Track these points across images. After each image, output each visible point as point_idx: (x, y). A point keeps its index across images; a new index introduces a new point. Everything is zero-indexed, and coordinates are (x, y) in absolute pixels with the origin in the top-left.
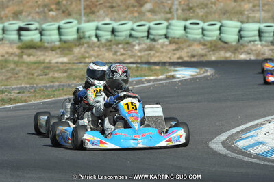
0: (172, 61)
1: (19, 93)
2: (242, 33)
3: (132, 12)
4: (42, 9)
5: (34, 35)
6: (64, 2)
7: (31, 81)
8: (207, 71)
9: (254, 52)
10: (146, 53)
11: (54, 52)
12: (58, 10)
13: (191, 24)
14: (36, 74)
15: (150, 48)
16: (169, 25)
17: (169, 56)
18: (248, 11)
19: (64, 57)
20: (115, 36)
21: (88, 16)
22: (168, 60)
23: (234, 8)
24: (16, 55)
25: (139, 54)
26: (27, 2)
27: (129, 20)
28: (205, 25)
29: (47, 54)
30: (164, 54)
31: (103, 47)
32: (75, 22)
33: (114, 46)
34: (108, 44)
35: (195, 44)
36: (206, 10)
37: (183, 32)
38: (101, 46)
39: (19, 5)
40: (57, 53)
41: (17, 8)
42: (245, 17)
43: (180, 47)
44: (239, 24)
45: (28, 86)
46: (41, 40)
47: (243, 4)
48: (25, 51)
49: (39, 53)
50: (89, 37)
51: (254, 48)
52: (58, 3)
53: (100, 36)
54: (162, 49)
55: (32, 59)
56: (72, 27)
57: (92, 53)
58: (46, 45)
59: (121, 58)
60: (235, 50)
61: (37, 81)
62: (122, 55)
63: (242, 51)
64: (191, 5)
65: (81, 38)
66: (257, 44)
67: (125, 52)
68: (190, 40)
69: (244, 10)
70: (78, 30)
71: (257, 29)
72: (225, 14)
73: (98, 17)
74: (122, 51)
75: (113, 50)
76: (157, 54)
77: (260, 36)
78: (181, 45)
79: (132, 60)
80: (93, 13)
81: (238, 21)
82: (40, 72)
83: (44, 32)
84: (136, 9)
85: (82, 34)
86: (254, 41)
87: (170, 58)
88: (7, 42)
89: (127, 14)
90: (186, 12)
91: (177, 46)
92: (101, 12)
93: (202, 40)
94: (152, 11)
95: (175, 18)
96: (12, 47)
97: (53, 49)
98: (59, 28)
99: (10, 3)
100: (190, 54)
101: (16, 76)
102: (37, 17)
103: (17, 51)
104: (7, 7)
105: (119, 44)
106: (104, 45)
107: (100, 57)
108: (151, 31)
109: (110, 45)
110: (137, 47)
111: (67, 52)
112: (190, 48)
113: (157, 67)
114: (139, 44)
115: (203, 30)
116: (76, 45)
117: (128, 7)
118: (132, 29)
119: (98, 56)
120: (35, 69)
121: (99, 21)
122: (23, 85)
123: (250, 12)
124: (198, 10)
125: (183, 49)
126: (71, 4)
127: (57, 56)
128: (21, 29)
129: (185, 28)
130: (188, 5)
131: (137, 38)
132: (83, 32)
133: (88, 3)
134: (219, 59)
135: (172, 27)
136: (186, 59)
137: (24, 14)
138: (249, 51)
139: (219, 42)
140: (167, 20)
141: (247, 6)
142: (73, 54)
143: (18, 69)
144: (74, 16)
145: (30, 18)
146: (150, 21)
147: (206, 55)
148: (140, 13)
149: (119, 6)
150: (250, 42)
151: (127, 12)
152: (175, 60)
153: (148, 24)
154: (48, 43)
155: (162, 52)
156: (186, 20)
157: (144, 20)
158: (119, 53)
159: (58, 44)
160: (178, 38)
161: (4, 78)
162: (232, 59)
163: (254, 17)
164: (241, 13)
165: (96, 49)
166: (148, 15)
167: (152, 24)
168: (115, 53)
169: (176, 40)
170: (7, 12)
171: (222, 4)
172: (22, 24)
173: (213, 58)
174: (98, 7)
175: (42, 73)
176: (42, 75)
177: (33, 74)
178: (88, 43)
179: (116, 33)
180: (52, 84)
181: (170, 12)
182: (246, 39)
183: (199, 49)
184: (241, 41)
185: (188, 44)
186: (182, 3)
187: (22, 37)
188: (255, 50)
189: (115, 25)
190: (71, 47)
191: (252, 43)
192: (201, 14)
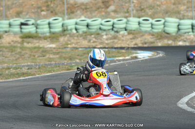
0: (130, 46)
1: (28, 69)
2: (180, 26)
3: (100, 12)
4: (36, 10)
5: (31, 28)
6: (52, 5)
7: (34, 61)
8: (159, 53)
9: (189, 40)
10: (112, 41)
11: (46, 41)
12: (48, 10)
13: (144, 20)
14: (37, 56)
15: (115, 38)
16: (128, 21)
17: (128, 43)
18: (183, 11)
19: (53, 44)
20: (89, 29)
21: (69, 14)
22: (127, 46)
23: (173, 9)
24: (19, 43)
25: (106, 42)
26: (26, 5)
27: (99, 17)
28: (153, 21)
29: (41, 42)
30: (124, 42)
31: (81, 37)
32: (60, 19)
33: (88, 36)
34: (84, 35)
35: (146, 35)
36: (153, 10)
37: (138, 26)
38: (79, 36)
39: (19, 7)
40: (48, 41)
41: (18, 9)
42: (181, 15)
43: (135, 37)
44: (177, 20)
45: (33, 64)
46: (36, 32)
47: (179, 6)
48: (25, 40)
49: (35, 41)
50: (71, 30)
51: (188, 37)
52: (48, 6)
53: (79, 29)
54: (122, 38)
55: (30, 45)
56: (58, 23)
57: (73, 41)
58: (40, 35)
59: (94, 45)
60: (175, 39)
61: (39, 61)
62: (94, 42)
63: (180, 39)
64: (142, 7)
65: (65, 31)
66: (191, 35)
67: (96, 40)
68: (143, 32)
69: (181, 11)
70: (63, 25)
71: (191, 24)
72: (167, 13)
73: (76, 16)
74: (94, 39)
75: (88, 39)
76: (120, 42)
77: (192, 29)
78: (137, 36)
79: (101, 46)
80: (73, 13)
81: (177, 18)
82: (39, 54)
83: (38, 27)
84: (103, 10)
85: (65, 28)
86: (188, 32)
87: (128, 45)
88: (12, 33)
89: (97, 14)
90: (139, 12)
91: (133, 36)
92: (79, 12)
93: (151, 32)
94: (115, 11)
95: (132, 16)
96: (15, 37)
97: (45, 38)
98: (49, 24)
99: (14, 6)
100: (143, 42)
101: (23, 57)
102: (33, 16)
103: (20, 40)
104: (11, 8)
105: (92, 34)
106: (81, 36)
107: (79, 44)
108: (115, 26)
109: (85, 36)
110: (105, 37)
111: (55, 40)
112: (143, 37)
113: (123, 51)
114: (106, 35)
115: (152, 24)
116: (61, 36)
117: (98, 8)
118: (101, 24)
119: (77, 43)
120: (35, 52)
121: (77, 18)
122: (29, 64)
123: (185, 11)
124: (147, 10)
125: (137, 38)
126: (57, 7)
127: (48, 43)
128: (22, 24)
129: (139, 23)
130: (140, 7)
131: (104, 30)
132: (67, 26)
133: (69, 5)
134: (164, 45)
135: (130, 23)
136: (140, 45)
137: (24, 13)
138: (185, 40)
139: (164, 33)
140: (126, 17)
141: (183, 8)
142: (59, 42)
143: (23, 52)
144: (60, 15)
145: (28, 16)
146: (114, 18)
147: (154, 42)
148: (106, 12)
149: (91, 8)
150: (185, 33)
151: (96, 12)
152: (133, 46)
153: (112, 21)
154: (41, 34)
155: (123, 40)
156: (139, 17)
157: (110, 18)
158: (92, 41)
159: (48, 34)
160: (134, 30)
161: (14, 58)
162: (173, 45)
163: (188, 16)
164: (179, 13)
165: (76, 38)
166: (112, 14)
167: (115, 20)
168: (89, 41)
169: (133, 32)
170: (11, 12)
171: (164, 6)
172: (23, 21)
173: (160, 45)
174: (76, 9)
175: (41, 55)
176: (41, 57)
177: (34, 56)
178: (69, 34)
179: (90, 27)
180: (50, 63)
181: (128, 12)
182: (183, 31)
183: (149, 38)
184: (179, 32)
185: (141, 34)
186: (136, 5)
187: (23, 30)
188: (189, 39)
189: (89, 21)
190: (58, 37)
191: (187, 34)
192: (150, 13)
